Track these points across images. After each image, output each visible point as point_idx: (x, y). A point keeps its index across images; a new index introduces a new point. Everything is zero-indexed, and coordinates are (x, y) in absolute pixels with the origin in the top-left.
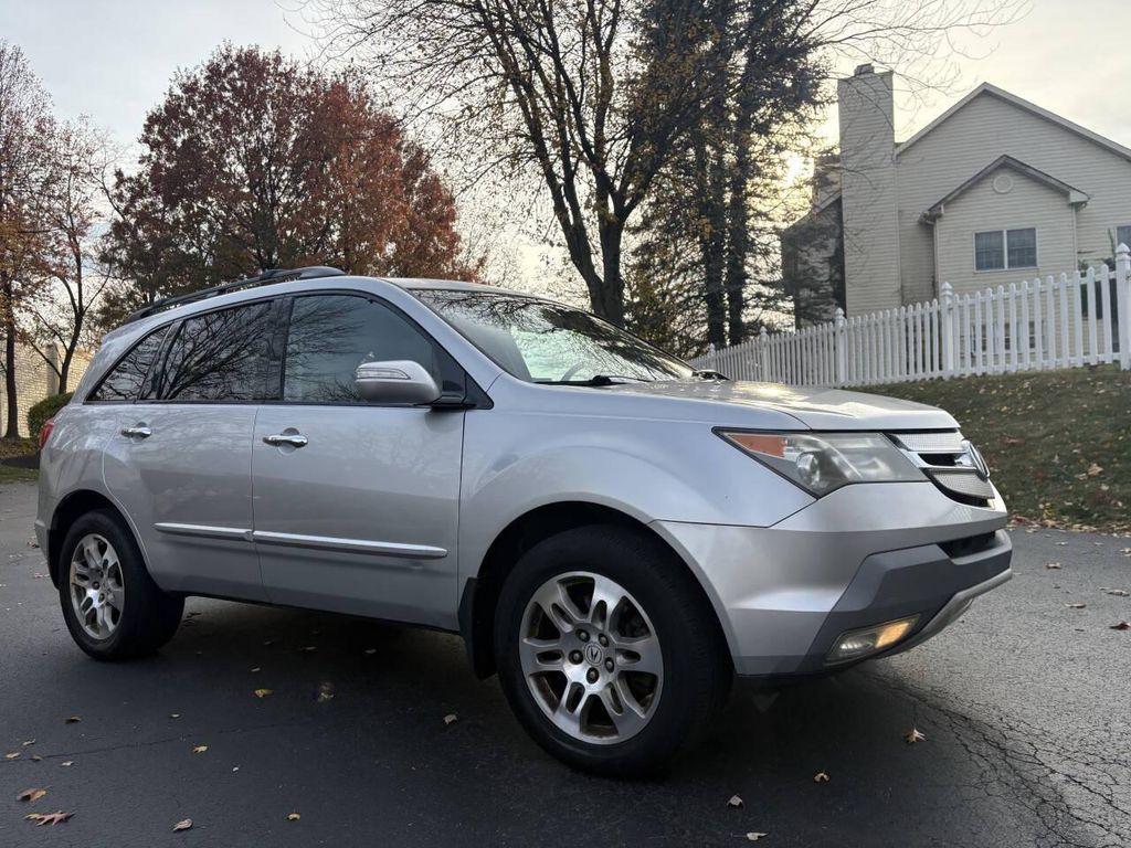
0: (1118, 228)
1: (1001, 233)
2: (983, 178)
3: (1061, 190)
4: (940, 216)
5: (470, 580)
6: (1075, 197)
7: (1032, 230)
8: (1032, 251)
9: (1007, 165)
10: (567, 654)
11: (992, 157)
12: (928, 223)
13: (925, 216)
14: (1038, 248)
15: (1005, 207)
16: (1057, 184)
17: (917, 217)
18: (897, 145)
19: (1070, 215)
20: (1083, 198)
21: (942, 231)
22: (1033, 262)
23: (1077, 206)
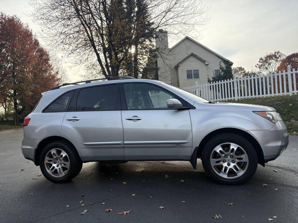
0: (215, 70)
1: (192, 70)
2: (188, 58)
3: (204, 62)
4: (179, 66)
5: (196, 147)
6: (206, 63)
7: (198, 70)
8: (198, 75)
9: (192, 55)
10: (222, 161)
11: (189, 53)
12: (177, 68)
13: (176, 66)
14: (199, 74)
15: (192, 65)
16: (203, 60)
17: (174, 66)
18: (169, 49)
19: (205, 66)
20: (208, 63)
21: (180, 69)
22: (198, 77)
23: (207, 65)
